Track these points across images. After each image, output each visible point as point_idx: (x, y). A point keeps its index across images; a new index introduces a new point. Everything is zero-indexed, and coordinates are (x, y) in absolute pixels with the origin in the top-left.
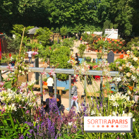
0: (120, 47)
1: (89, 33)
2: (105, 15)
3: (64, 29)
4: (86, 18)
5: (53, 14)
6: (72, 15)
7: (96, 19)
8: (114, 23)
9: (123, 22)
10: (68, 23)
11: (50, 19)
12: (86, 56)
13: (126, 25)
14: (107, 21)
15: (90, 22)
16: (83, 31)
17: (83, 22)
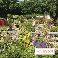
0: (52, 22)
1: (38, 17)
2: (44, 9)
3: (28, 15)
4: (37, 10)
5: (23, 9)
6: (31, 10)
7: (41, 11)
8: (48, 12)
9: (52, 12)
10: (29, 13)
11: (22, 11)
12: (38, 26)
13: (53, 13)
14: (45, 11)
15: (38, 12)
16: (36, 16)
17: (35, 12)
